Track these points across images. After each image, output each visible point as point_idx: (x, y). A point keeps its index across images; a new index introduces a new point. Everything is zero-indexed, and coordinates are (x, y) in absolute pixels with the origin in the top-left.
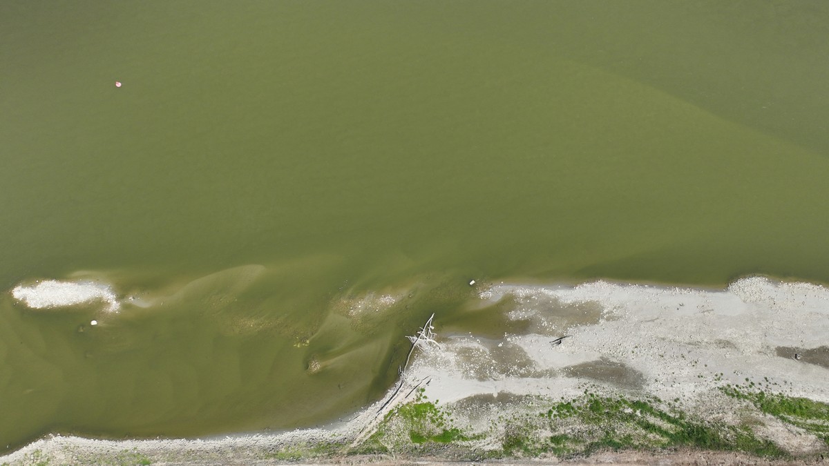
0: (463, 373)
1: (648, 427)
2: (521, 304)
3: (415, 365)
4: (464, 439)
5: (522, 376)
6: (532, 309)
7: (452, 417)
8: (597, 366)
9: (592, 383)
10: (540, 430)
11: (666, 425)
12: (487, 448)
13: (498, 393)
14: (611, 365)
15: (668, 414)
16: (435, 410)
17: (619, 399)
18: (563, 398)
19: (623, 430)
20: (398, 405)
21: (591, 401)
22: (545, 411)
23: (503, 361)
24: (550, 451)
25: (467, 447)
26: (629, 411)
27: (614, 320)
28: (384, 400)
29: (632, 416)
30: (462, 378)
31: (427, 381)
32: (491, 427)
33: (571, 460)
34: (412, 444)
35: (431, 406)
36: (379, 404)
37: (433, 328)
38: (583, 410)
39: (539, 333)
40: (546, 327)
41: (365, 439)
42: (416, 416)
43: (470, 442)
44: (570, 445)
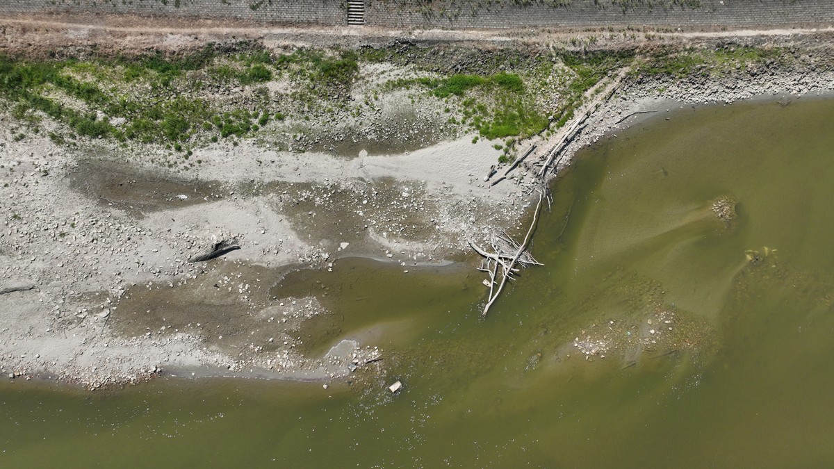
0: (423, 192)
1: (88, 93)
2: (290, 333)
3: (519, 208)
4: (426, 83)
5: (306, 186)
6: (265, 320)
7: (446, 117)
8: (153, 202)
9: (172, 170)
10: (288, 92)
11: (57, 96)
12: (386, 66)
13: (357, 156)
14: (126, 204)
15: (44, 115)
16: (478, 127)
17: (129, 142)
18: (236, 144)
19: (137, 90)
20: (548, 135)
21: (184, 139)
22: (273, 124)
23: (342, 213)
24: (274, 57)
25: (421, 69)
26: (116, 121)
27: (91, 293)
28: (574, 146)
29: (115, 111)
30: (425, 183)
31: (495, 178)
32: (376, 99)
33: (241, 39)
34: (520, 73)
35: (488, 134)
36: (584, 140)
37: (485, 282)
38: (201, 123)
39: (259, 269)
40: (241, 279)
41: (605, 79)
42: (513, 117)
43: (415, 77)
44: (238, 66)
